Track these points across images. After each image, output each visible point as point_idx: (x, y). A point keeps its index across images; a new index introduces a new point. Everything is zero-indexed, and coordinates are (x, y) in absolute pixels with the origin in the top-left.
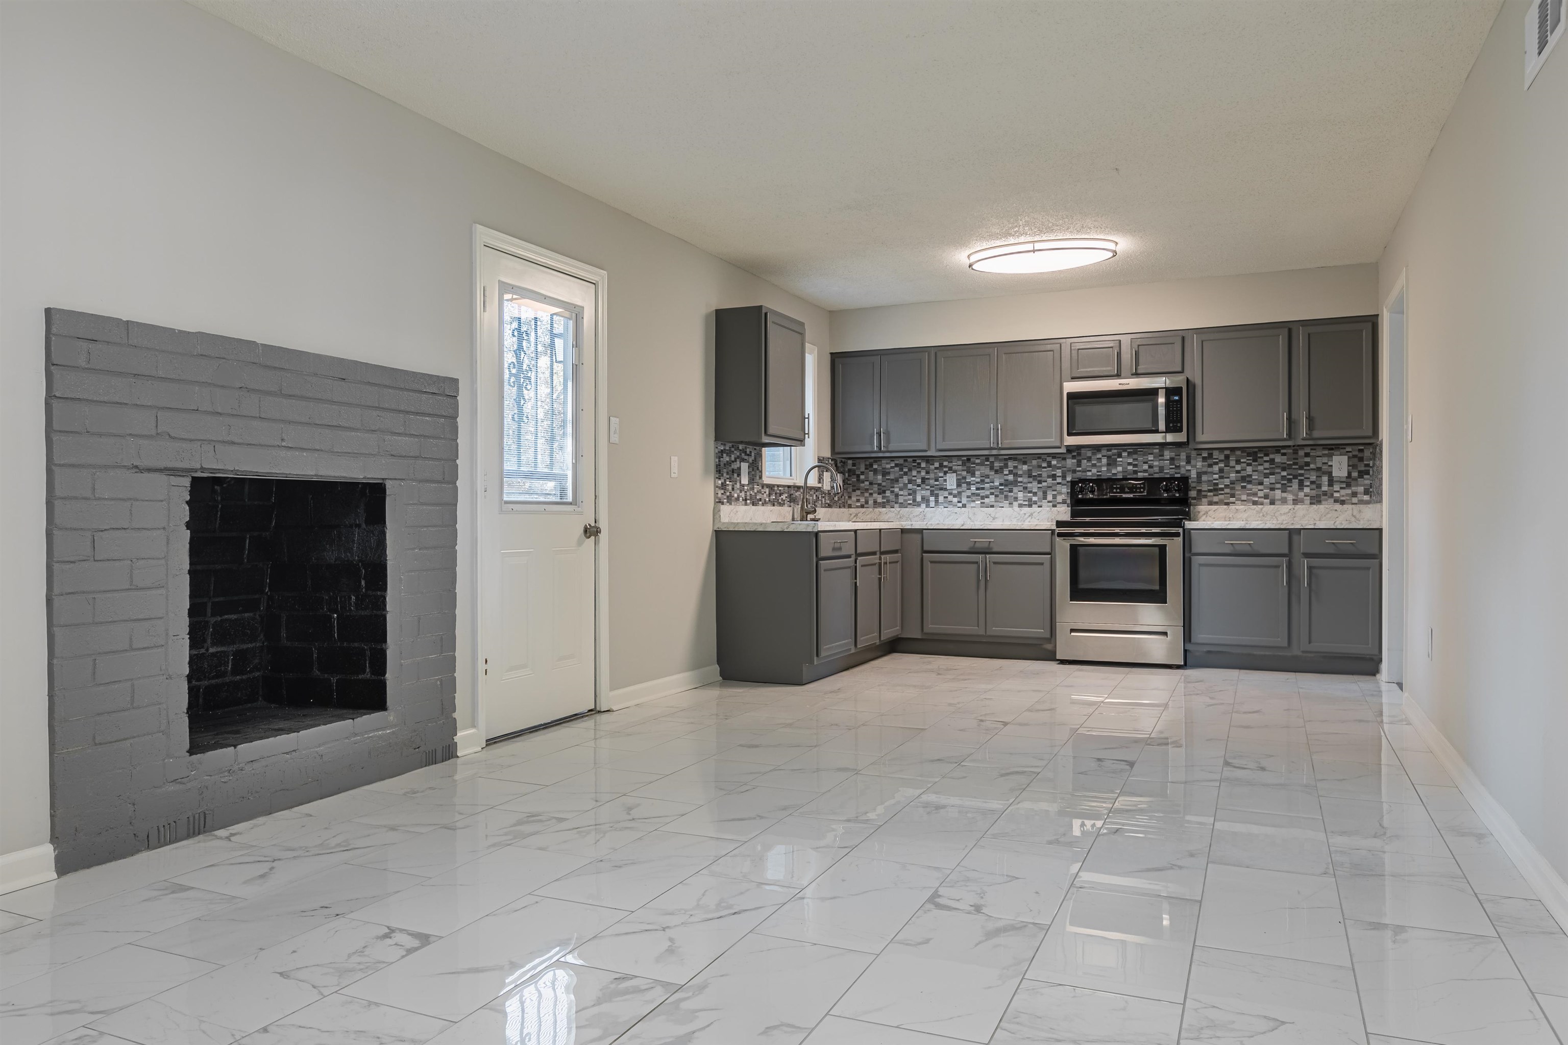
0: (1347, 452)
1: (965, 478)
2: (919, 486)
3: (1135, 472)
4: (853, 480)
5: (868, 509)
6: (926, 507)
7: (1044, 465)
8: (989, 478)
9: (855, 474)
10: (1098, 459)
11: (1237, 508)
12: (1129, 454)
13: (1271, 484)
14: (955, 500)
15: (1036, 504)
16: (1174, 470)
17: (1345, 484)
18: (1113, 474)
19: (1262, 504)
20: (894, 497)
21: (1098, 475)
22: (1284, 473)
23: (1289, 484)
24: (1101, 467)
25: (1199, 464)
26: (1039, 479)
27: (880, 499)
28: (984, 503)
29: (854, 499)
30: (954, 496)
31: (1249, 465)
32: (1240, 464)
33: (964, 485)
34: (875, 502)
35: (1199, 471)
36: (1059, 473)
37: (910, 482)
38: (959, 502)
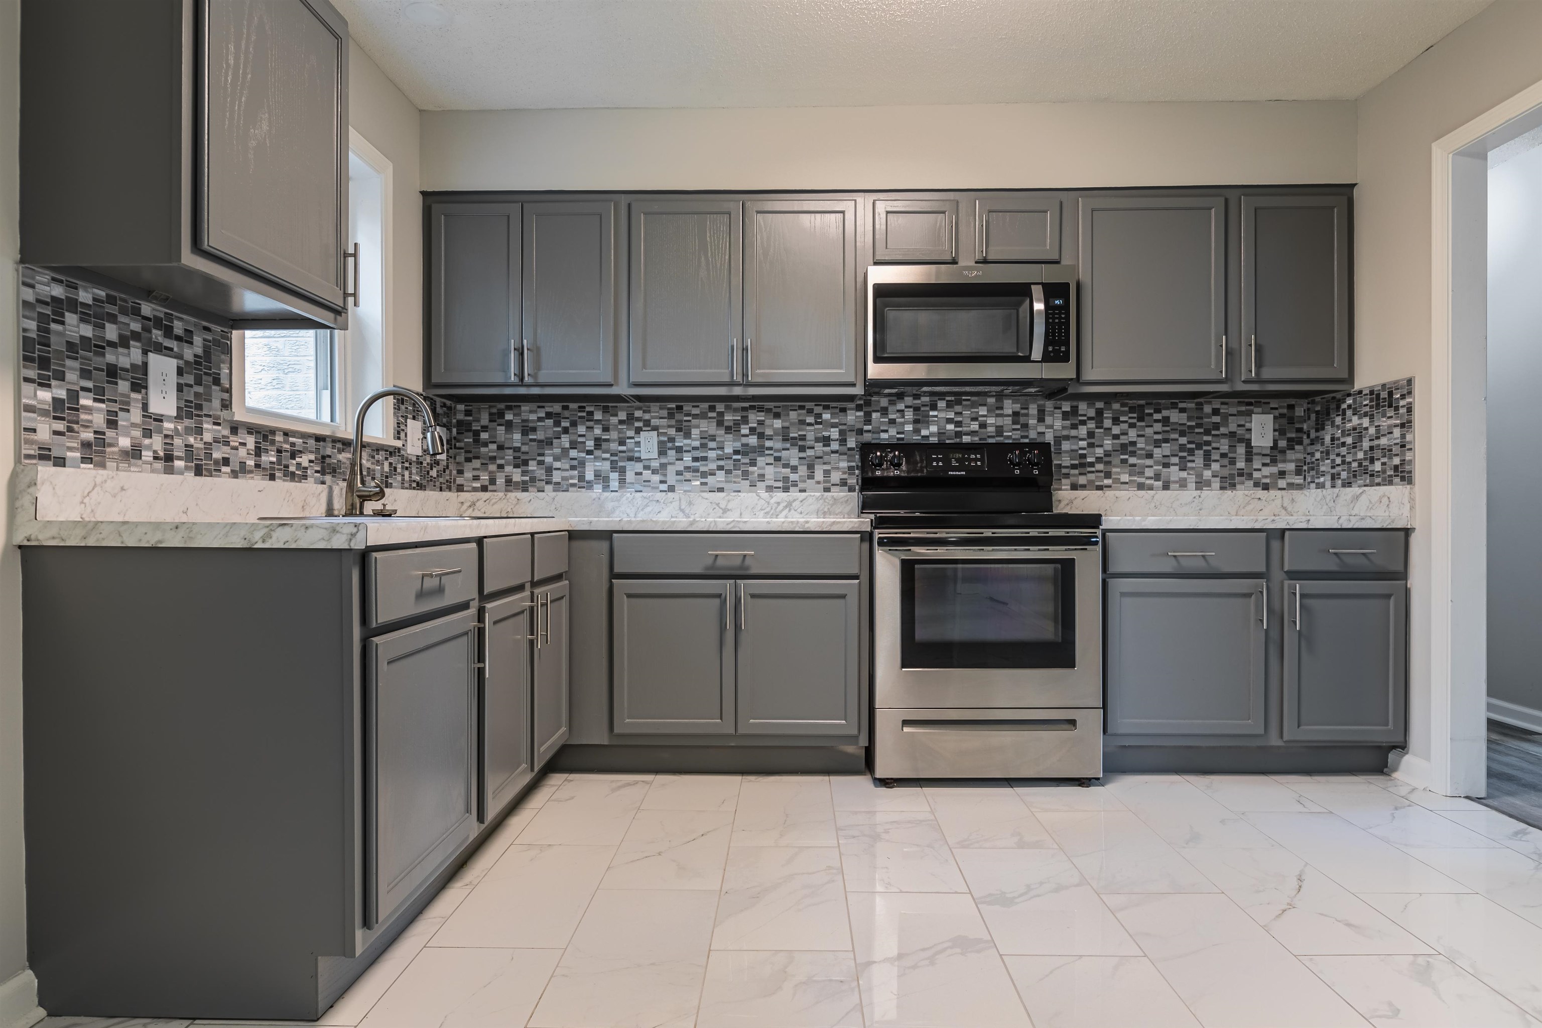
0: (1272, 409)
1: (672, 440)
2: (589, 452)
3: (958, 434)
4: (466, 440)
5: (495, 494)
6: (603, 491)
7: (810, 420)
8: (714, 440)
9: (470, 430)
10: (898, 411)
11: (1117, 495)
12: (949, 405)
13: (1164, 456)
14: (656, 478)
15: (797, 485)
16: (1019, 432)
17: (1269, 458)
18: (923, 437)
19: (1151, 488)
20: (543, 472)
21: (898, 439)
22: (1183, 440)
23: (1190, 458)
24: (903, 424)
25: (1058, 424)
26: (800, 443)
27: (517, 477)
28: (706, 484)
29: (468, 475)
30: (654, 472)
31: (1132, 426)
32: (1119, 424)
33: (672, 453)
34: (509, 481)
35: (1058, 434)
36: (834, 433)
37: (574, 445)
38: (662, 482)
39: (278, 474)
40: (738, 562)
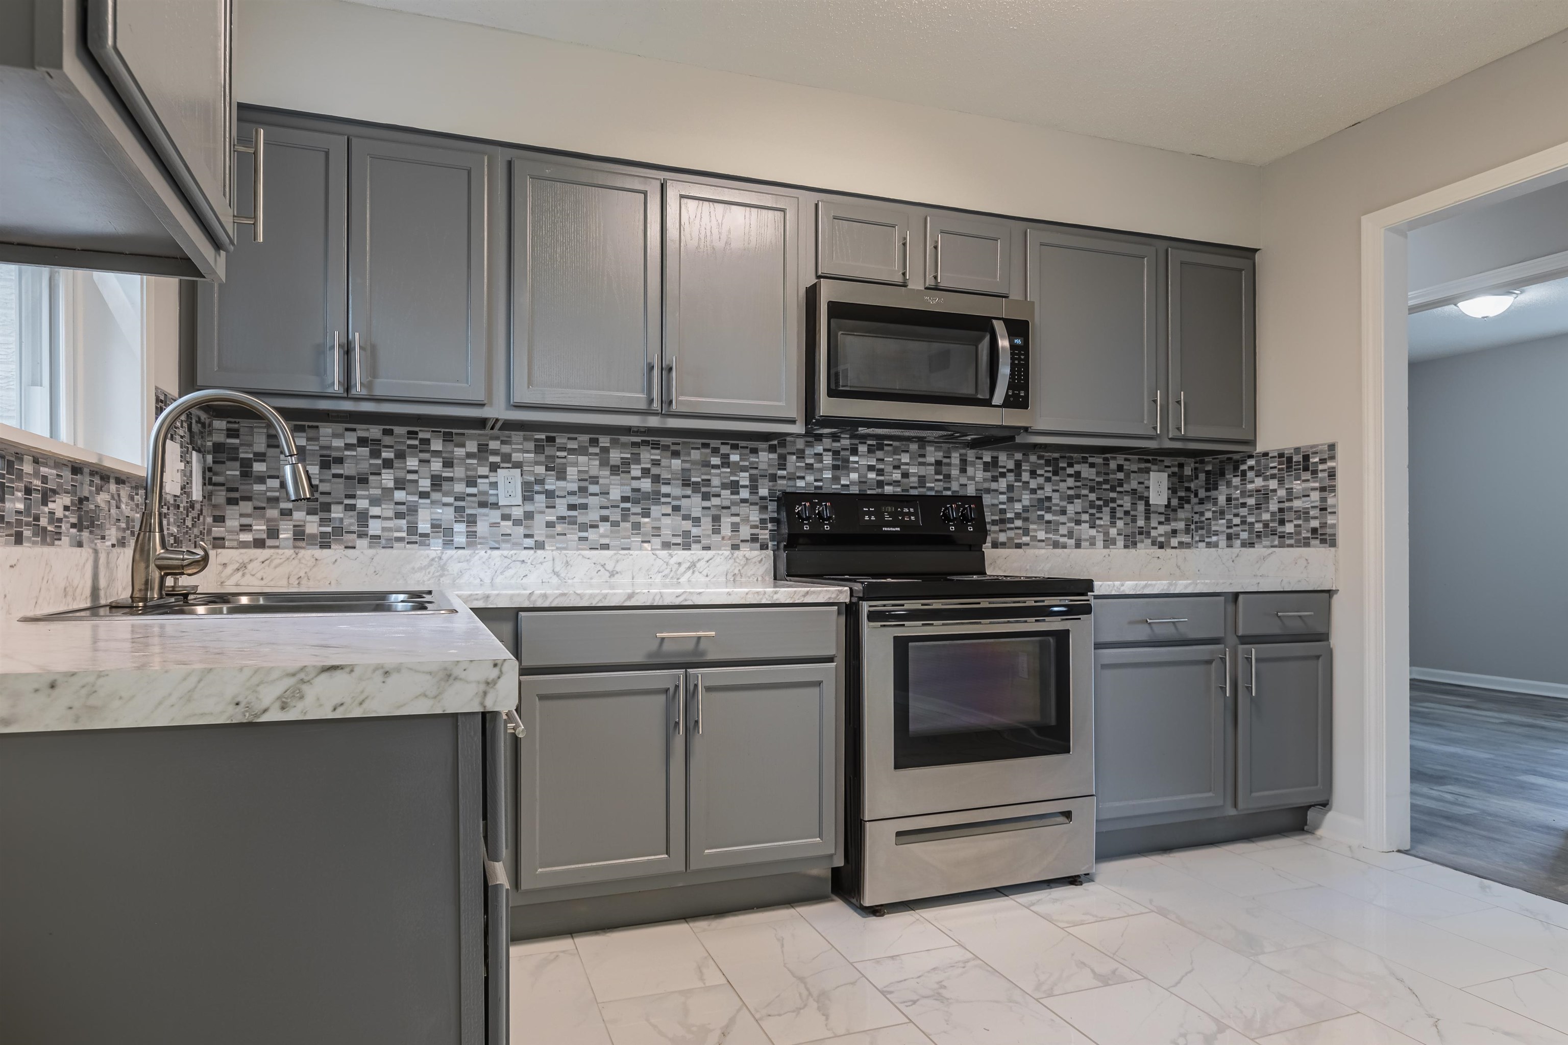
0: (1166, 467)
1: (541, 482)
2: (424, 495)
3: (880, 484)
4: (228, 473)
5: (280, 551)
6: (445, 548)
7: (716, 461)
8: (597, 483)
9: (236, 459)
10: (816, 454)
12: (870, 451)
13: (1076, 513)
14: (521, 530)
15: (699, 542)
16: (941, 483)
17: (1163, 516)
18: (843, 486)
19: (1064, 547)
20: (354, 520)
21: (816, 488)
22: (1092, 497)
23: (1098, 515)
24: (821, 470)
25: (980, 475)
26: (703, 489)
27: (313, 526)
28: (586, 539)
29: (233, 523)
30: (517, 523)
31: (1048, 480)
32: (1036, 478)
33: (540, 499)
34: (299, 535)
35: (980, 487)
36: (744, 478)
37: (400, 484)
38: (526, 536)
39: (27, 533)
40: (690, 646)
